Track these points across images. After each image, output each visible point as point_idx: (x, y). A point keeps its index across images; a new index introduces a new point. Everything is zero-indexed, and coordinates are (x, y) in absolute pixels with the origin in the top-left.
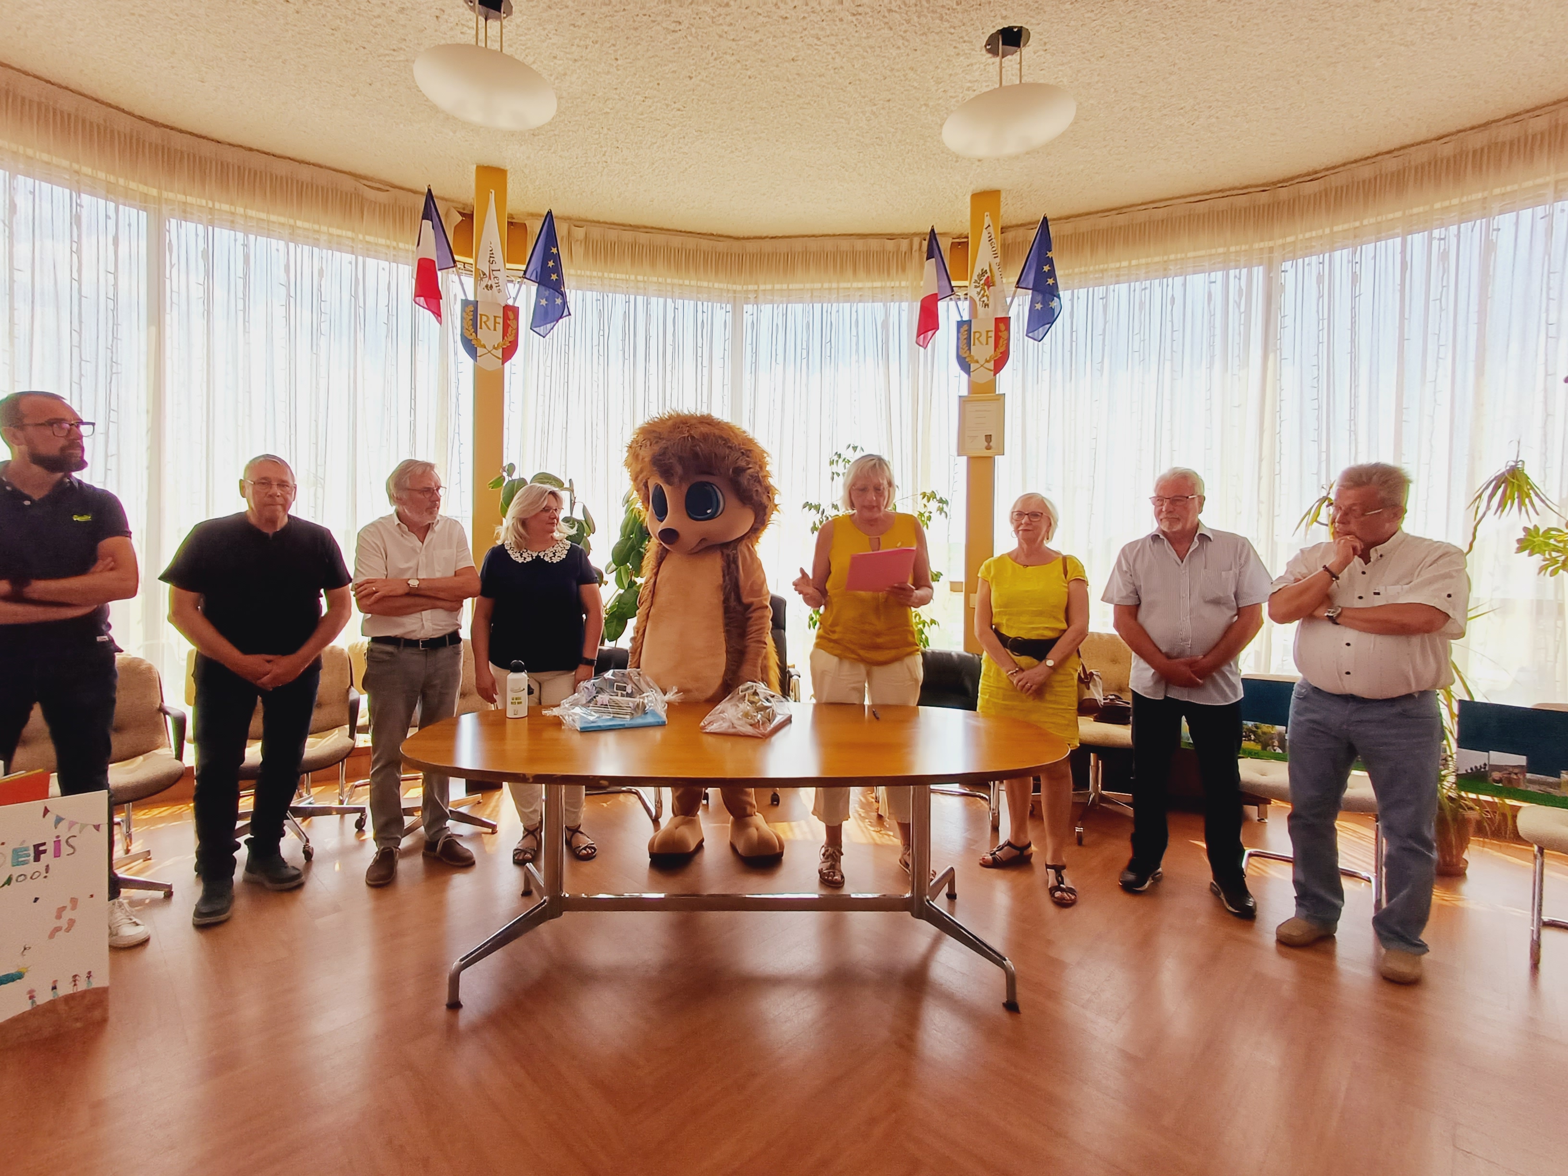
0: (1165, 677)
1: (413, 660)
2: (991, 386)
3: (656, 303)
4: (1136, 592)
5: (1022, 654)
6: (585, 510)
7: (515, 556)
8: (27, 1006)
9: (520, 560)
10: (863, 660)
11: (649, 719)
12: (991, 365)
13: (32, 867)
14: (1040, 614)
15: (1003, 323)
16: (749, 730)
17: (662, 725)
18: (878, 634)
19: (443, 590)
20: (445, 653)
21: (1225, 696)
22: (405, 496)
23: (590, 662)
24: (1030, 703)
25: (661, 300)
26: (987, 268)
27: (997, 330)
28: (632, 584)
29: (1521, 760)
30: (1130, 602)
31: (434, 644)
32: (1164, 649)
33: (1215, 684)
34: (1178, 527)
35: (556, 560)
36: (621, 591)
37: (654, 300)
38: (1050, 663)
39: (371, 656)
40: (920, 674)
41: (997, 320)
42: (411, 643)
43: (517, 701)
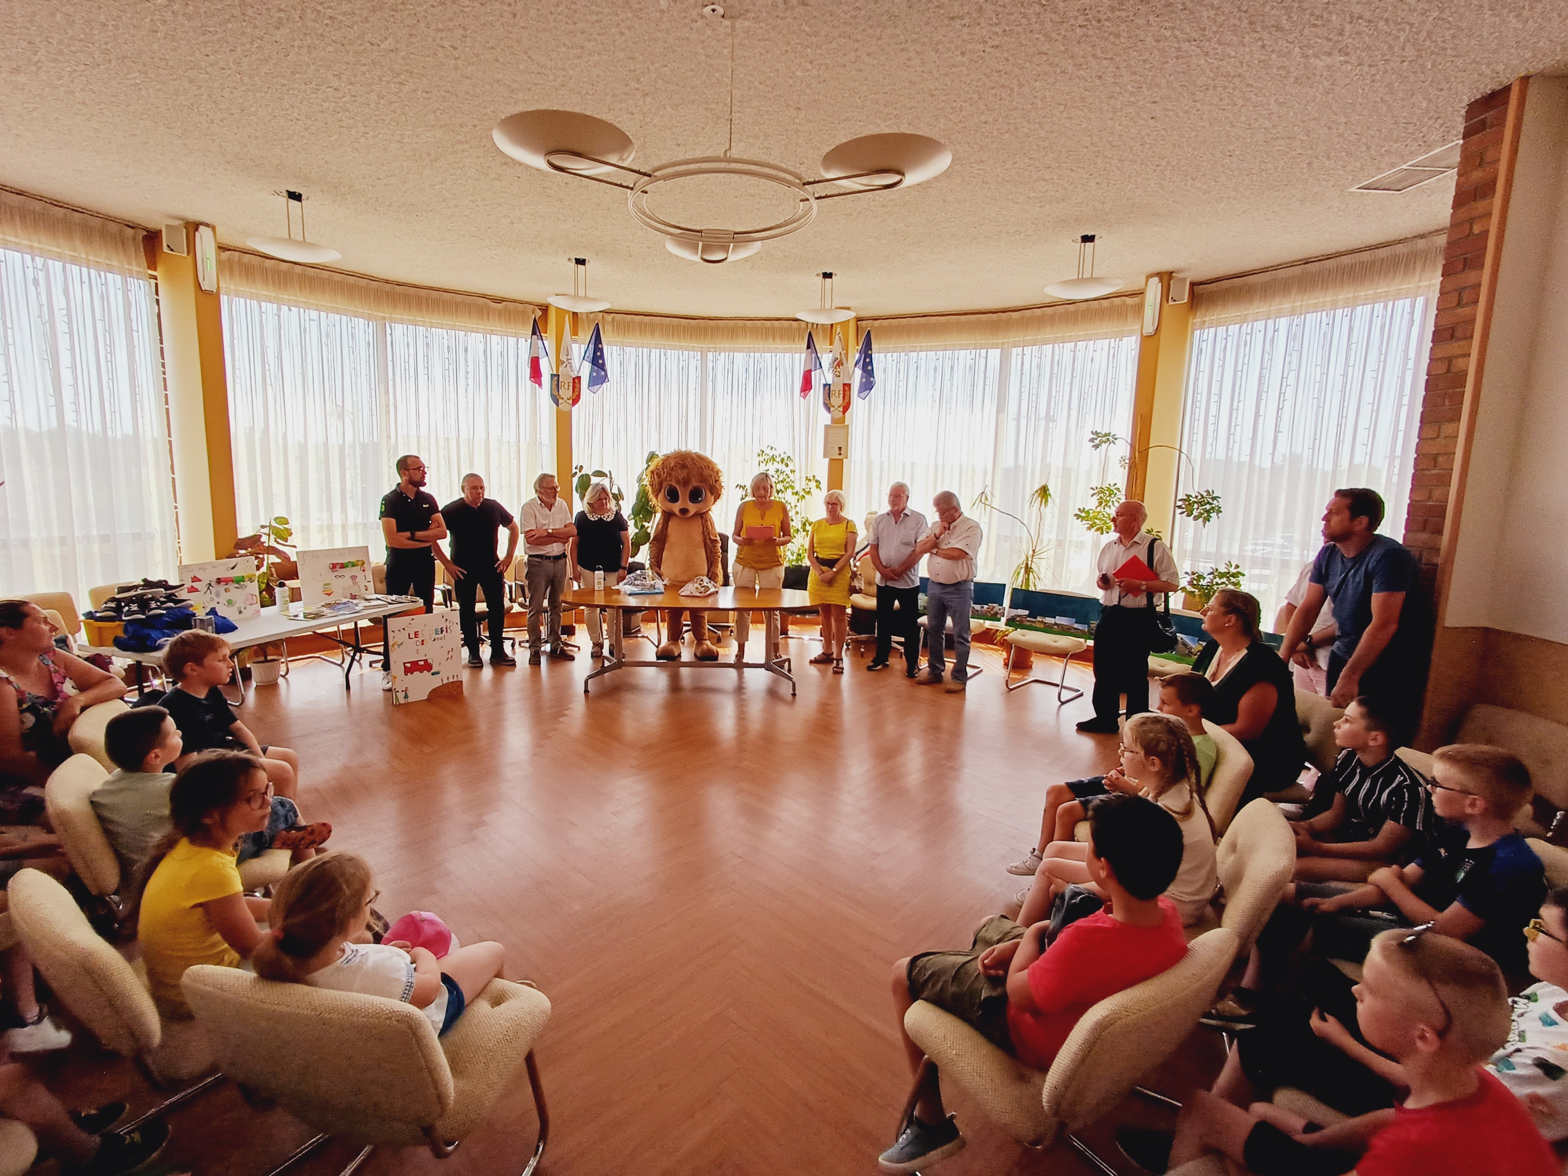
0: (884, 577)
1: (549, 565)
2: (843, 420)
3: (655, 352)
4: (878, 538)
5: (824, 565)
6: (619, 489)
7: (589, 516)
8: (441, 684)
9: (592, 519)
10: (753, 567)
11: (657, 591)
12: (841, 409)
13: (440, 636)
14: (832, 548)
15: (847, 387)
16: (698, 594)
17: (662, 593)
18: (760, 556)
19: (560, 534)
20: (562, 561)
21: (908, 585)
22: (543, 491)
23: (624, 568)
24: (826, 588)
25: (658, 351)
26: (839, 357)
27: (844, 390)
28: (643, 526)
29: (1027, 612)
30: (875, 543)
31: (557, 558)
32: (884, 564)
33: (904, 579)
34: (896, 508)
35: (609, 520)
36: (637, 531)
37: (653, 350)
38: (834, 570)
39: (530, 564)
40: (783, 575)
41: (844, 385)
42: (548, 558)
43: (599, 583)
